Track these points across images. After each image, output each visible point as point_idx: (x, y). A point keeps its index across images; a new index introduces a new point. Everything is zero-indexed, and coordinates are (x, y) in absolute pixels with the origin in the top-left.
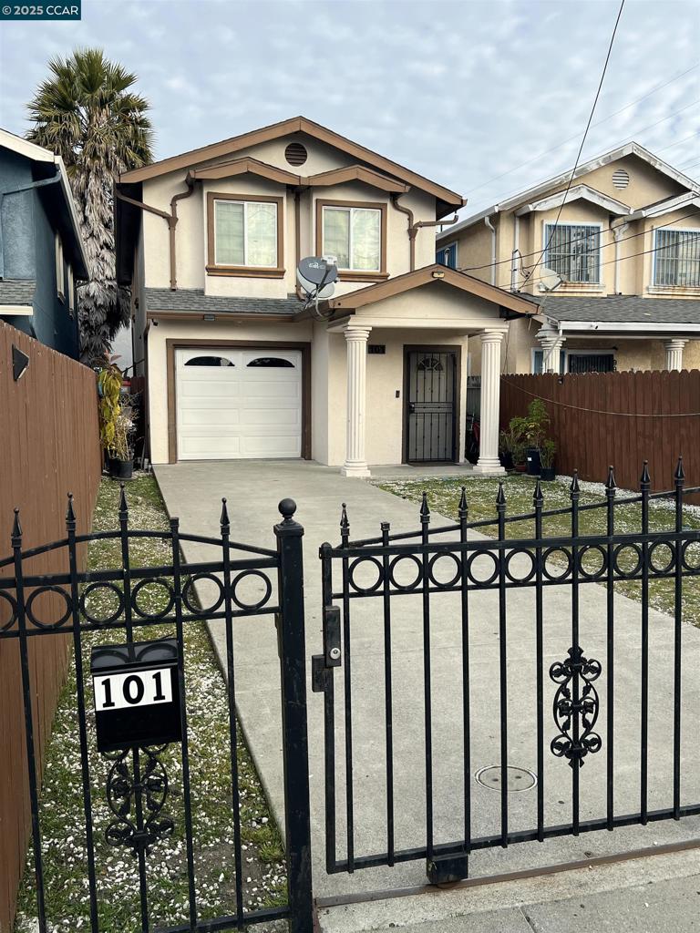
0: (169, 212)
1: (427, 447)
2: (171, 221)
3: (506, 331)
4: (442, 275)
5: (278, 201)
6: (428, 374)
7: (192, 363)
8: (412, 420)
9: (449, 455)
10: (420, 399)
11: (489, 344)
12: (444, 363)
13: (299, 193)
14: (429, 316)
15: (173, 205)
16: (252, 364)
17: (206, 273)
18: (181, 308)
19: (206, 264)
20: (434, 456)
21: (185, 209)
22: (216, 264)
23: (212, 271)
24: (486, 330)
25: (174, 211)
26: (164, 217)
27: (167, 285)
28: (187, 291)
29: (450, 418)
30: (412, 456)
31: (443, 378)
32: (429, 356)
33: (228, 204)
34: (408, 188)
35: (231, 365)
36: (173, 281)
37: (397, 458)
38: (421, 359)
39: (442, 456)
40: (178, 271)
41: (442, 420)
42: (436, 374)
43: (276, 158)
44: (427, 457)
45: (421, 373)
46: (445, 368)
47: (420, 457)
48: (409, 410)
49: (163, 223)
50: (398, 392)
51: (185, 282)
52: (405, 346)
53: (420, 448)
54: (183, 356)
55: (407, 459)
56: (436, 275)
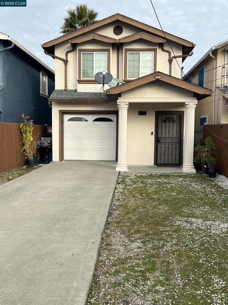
0: (65, 58)
1: (166, 158)
2: (66, 62)
3: (197, 103)
4: (159, 77)
5: (108, 51)
6: (167, 124)
7: (71, 120)
8: (159, 145)
9: (178, 162)
10: (163, 136)
11: (188, 110)
12: (175, 119)
13: (118, 46)
14: (157, 97)
15: (66, 55)
16: (96, 120)
17: (78, 83)
18: (69, 97)
19: (78, 79)
20: (170, 162)
21: (71, 56)
22: (82, 79)
23: (80, 82)
24: (186, 103)
25: (67, 58)
26: (63, 61)
27: (63, 88)
28: (71, 90)
29: (178, 145)
30: (159, 162)
31: (175, 126)
32: (168, 116)
33: (87, 54)
34: (165, 40)
35: (87, 121)
36: (66, 87)
37: (151, 163)
38: (164, 118)
39: (174, 162)
40: (68, 82)
41: (174, 146)
42: (171, 124)
43: (109, 33)
44: (166, 162)
45: (164, 124)
46: (176, 121)
47: (163, 162)
48: (157, 141)
49: (62, 63)
50: (152, 133)
51: (70, 87)
52: (156, 111)
53: (163, 158)
54: (67, 117)
55: (157, 163)
56: (156, 77)
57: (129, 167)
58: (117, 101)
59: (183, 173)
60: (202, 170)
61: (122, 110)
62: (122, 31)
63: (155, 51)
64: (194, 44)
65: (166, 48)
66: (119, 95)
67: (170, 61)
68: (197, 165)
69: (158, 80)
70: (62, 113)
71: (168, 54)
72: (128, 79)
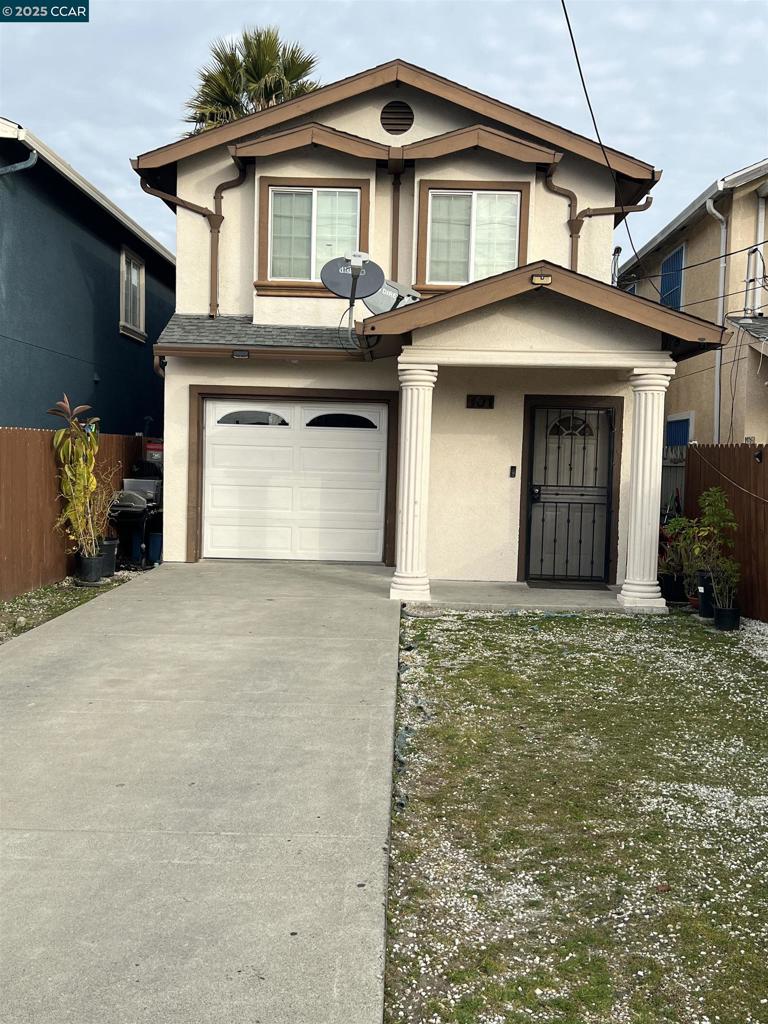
0: (212, 208)
1: (560, 558)
2: (214, 220)
3: (673, 372)
4: (548, 280)
5: (362, 185)
6: (566, 442)
7: (228, 419)
8: (537, 512)
9: (599, 572)
10: (552, 481)
11: (643, 394)
12: (593, 424)
13: (396, 172)
14: (537, 347)
15: (218, 198)
16: (317, 422)
17: (255, 292)
18: (226, 340)
19: (255, 279)
20: (573, 572)
21: (232, 202)
22: (270, 279)
23: (264, 289)
24: (636, 371)
25: (218, 206)
26: (204, 216)
27: (205, 311)
28: (231, 319)
29: (601, 514)
30: (534, 570)
31: (591, 449)
32: (567, 413)
33: (291, 194)
34: (559, 156)
35: (284, 423)
36: (214, 305)
37: (510, 572)
38: (554, 419)
39: (586, 572)
40: (221, 290)
41: (588, 516)
42: (579, 441)
43: (366, 126)
44: (560, 571)
45: (553, 441)
46: (595, 431)
47: (547, 571)
48: (530, 497)
49: (201, 223)
50: (513, 469)
51: (229, 307)
52: (526, 396)
53: (548, 557)
54: (215, 411)
55: (530, 574)
56: (537, 280)
57: (436, 588)
58: (400, 359)
59: (621, 611)
60: (688, 600)
61: (415, 391)
62: (412, 119)
63: (523, 189)
64: (656, 169)
65: (558, 182)
66: (407, 339)
67: (574, 226)
68: (671, 584)
69: (541, 289)
70: (201, 396)
71: (564, 202)
72: (428, 282)
